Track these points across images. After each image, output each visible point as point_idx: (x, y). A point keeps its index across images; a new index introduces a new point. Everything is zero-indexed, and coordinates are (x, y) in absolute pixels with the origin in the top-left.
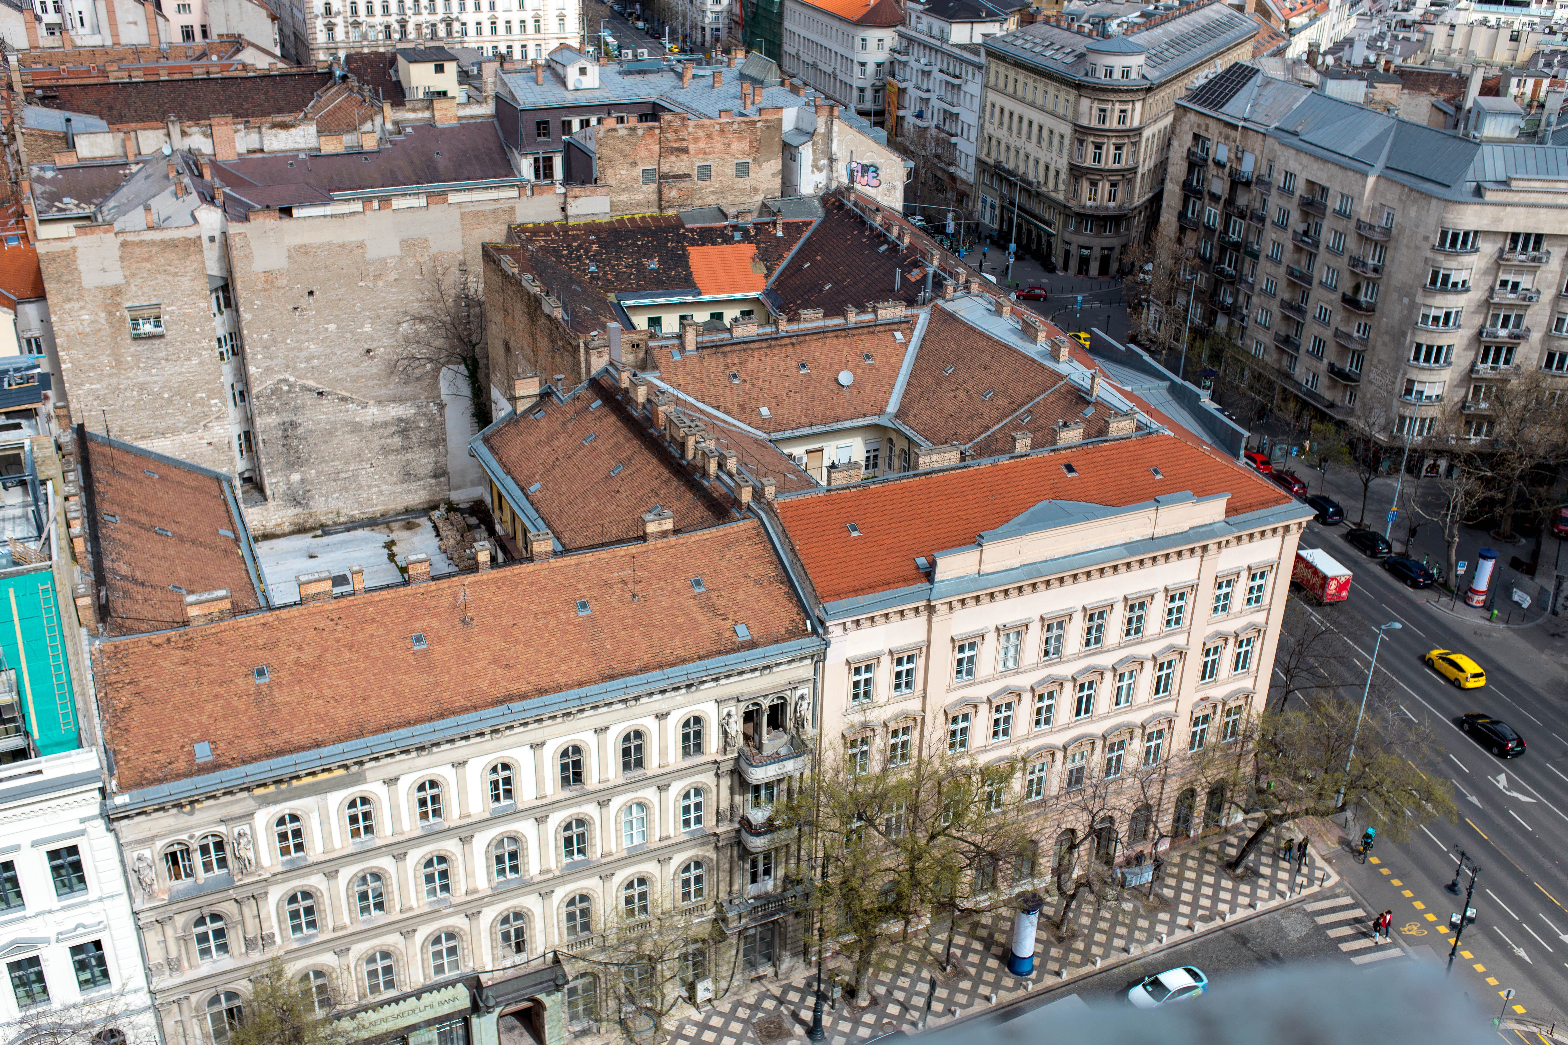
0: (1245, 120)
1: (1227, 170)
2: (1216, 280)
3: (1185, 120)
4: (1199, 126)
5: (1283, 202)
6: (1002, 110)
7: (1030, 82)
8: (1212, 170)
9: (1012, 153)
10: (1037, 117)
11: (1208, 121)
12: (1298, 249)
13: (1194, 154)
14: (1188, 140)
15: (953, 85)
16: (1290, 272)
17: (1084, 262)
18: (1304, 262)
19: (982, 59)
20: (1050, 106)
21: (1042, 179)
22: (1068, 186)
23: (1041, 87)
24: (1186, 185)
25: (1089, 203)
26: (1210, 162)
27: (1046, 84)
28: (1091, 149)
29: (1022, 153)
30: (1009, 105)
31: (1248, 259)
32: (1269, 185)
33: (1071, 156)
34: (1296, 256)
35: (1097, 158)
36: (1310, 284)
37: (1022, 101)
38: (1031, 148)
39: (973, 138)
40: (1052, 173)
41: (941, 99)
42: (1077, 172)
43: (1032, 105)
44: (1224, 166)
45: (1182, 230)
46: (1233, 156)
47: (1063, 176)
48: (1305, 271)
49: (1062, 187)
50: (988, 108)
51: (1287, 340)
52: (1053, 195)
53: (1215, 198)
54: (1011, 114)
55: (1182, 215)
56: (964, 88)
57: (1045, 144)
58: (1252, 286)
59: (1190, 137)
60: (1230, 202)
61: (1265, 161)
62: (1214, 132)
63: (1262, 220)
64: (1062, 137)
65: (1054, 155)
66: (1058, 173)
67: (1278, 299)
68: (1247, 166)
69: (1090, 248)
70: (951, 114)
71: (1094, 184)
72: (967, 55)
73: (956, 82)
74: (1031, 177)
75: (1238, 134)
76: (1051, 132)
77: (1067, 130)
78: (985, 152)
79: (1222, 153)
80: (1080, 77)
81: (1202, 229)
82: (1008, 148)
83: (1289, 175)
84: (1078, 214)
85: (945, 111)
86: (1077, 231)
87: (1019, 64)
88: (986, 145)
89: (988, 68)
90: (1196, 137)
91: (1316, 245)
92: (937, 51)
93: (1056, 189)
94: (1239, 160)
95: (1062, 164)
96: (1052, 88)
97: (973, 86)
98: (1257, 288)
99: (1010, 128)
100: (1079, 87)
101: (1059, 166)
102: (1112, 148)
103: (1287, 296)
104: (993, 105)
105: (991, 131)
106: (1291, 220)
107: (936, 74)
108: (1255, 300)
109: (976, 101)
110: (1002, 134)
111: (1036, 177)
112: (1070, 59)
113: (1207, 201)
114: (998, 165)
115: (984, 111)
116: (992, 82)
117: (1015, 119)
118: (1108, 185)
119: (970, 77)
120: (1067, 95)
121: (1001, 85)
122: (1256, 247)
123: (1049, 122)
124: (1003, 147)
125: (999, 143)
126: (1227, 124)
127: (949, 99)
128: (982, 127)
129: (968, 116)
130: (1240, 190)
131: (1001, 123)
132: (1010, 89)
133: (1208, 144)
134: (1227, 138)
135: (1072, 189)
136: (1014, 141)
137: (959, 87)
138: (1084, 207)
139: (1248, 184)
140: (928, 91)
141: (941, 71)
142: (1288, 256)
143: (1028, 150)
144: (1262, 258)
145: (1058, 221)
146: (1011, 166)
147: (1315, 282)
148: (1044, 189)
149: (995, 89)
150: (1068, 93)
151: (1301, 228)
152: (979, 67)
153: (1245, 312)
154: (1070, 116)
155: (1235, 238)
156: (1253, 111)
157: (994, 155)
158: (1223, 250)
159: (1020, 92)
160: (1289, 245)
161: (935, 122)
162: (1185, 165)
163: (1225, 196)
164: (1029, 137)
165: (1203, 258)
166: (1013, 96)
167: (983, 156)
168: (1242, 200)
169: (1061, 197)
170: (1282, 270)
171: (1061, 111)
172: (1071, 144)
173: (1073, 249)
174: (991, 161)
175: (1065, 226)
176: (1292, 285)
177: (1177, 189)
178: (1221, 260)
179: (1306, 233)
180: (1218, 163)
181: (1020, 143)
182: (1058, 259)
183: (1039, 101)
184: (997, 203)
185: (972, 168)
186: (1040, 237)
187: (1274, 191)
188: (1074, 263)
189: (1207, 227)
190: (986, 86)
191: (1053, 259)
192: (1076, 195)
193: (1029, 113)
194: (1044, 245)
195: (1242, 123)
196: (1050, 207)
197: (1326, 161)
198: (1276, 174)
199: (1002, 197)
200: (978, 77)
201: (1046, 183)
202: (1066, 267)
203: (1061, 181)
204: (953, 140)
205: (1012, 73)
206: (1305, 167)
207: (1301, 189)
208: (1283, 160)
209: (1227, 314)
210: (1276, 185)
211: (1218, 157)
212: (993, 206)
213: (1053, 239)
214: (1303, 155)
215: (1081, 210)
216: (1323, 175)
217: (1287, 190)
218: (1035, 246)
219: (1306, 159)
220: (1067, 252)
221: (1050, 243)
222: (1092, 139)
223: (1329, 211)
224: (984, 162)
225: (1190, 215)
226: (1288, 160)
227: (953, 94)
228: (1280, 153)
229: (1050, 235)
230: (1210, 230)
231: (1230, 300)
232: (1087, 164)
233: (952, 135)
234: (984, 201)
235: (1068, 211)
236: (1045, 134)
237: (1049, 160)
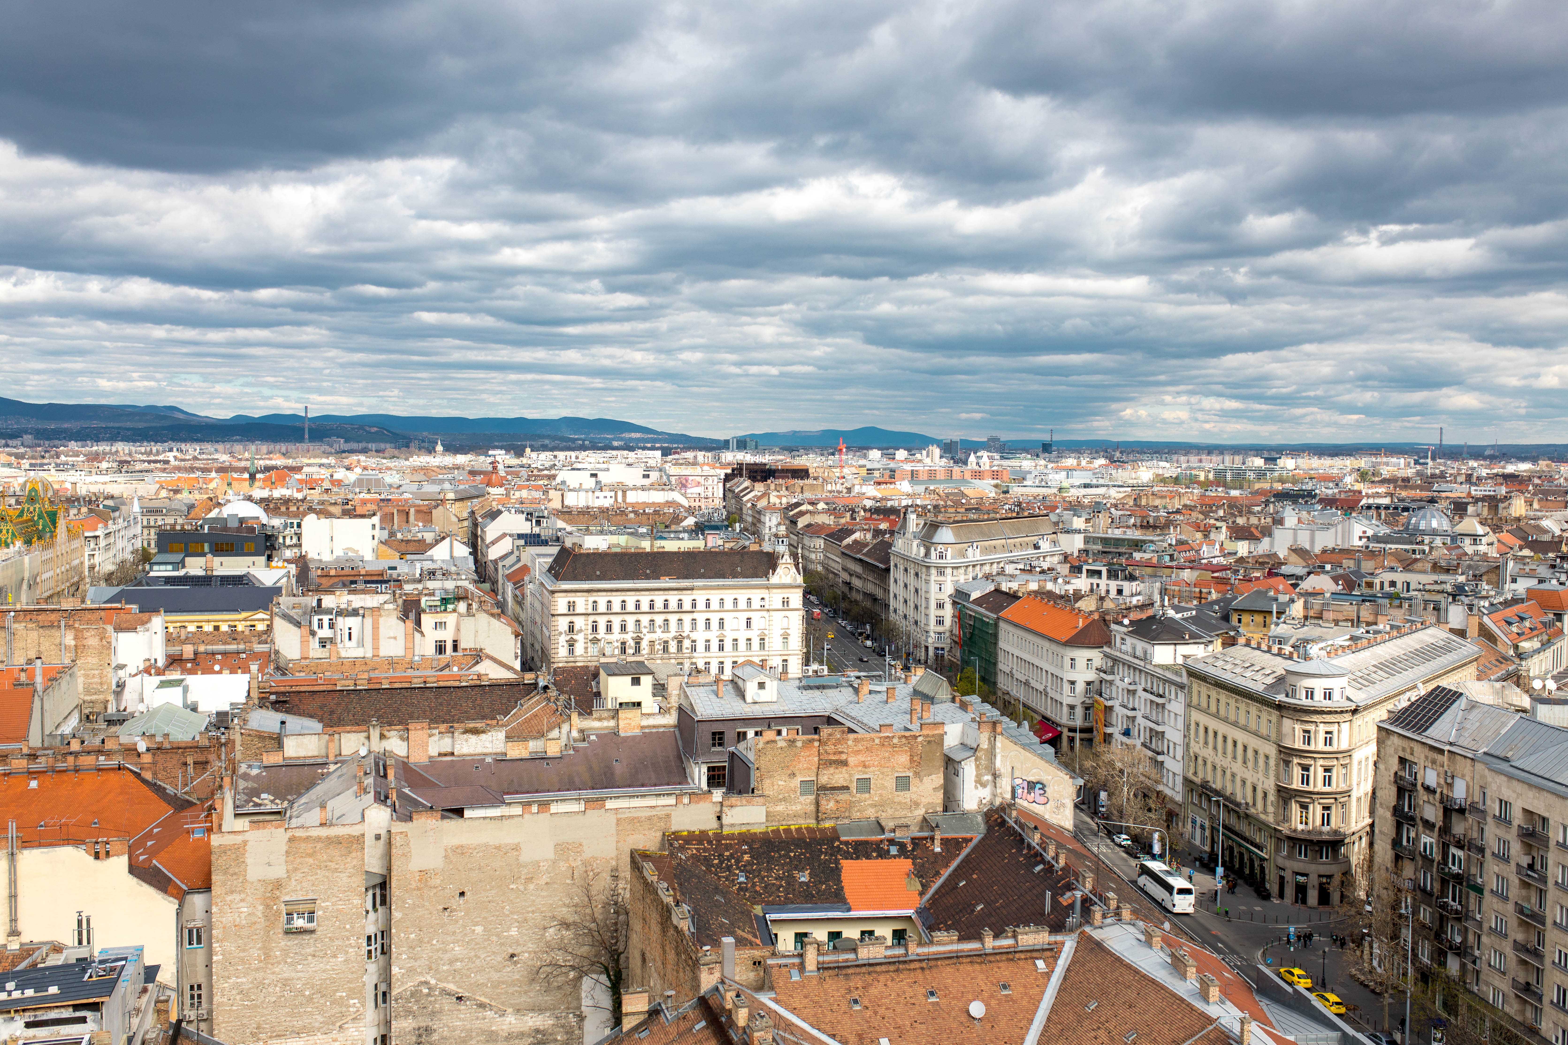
0: (1451, 744)
1: (1438, 795)
2: (1441, 915)
3: (1389, 743)
4: (1404, 750)
5: (1501, 832)
6: (1206, 729)
7: (1232, 702)
8: (1422, 795)
9: (1219, 772)
10: (1242, 737)
11: (1412, 744)
12: (1525, 885)
13: (1401, 778)
14: (1394, 764)
15: (1157, 704)
16: (1520, 910)
17: (1301, 890)
18: (1534, 899)
19: (1184, 679)
20: (1253, 726)
21: (1250, 800)
22: (1277, 808)
23: (1243, 707)
24: (1397, 810)
25: (1300, 827)
26: (1419, 787)
27: (1247, 705)
28: (1297, 772)
29: (1228, 773)
30: (1213, 724)
31: (1472, 894)
32: (1484, 812)
33: (1278, 778)
34: (1524, 892)
35: (1305, 780)
36: (1544, 924)
37: (1225, 720)
38: (1237, 767)
39: (1179, 756)
40: (1260, 795)
41: (1146, 718)
42: (1285, 795)
43: (1235, 724)
44: (1434, 792)
45: (1398, 858)
46: (1442, 781)
47: (1271, 798)
48: (1536, 909)
49: (1271, 809)
50: (1193, 727)
51: (1527, 988)
52: (1263, 817)
53: (1429, 825)
54: (1215, 733)
55: (1396, 843)
56: (1167, 706)
57: (1250, 764)
58: (1480, 924)
59: (1396, 761)
60: (1445, 830)
61: (1477, 788)
62: (1419, 756)
63: (1481, 850)
64: (1267, 757)
65: (1260, 775)
66: (1265, 794)
67: (1510, 940)
68: (1459, 792)
69: (1306, 875)
70: (1157, 733)
71: (1304, 807)
72: (1169, 675)
73: (1160, 701)
74: (1239, 798)
75: (1445, 759)
76: (1256, 752)
77: (1272, 751)
78: (1192, 771)
79: (1431, 778)
80: (1281, 697)
81: (1418, 858)
82: (1215, 768)
83: (1504, 804)
84: (1289, 838)
85: (1151, 730)
86: (1290, 856)
87: (1220, 685)
88: (1192, 764)
89: (1190, 688)
90: (1402, 761)
91: (1544, 879)
92: (1140, 671)
93: (1265, 812)
94: (1450, 786)
95: (1270, 785)
96: (1254, 708)
97: (1177, 706)
98: (1485, 926)
99: (1215, 748)
100: (1280, 707)
101: (1266, 786)
102: (1320, 771)
103: (1520, 937)
104: (1197, 724)
105: (1197, 750)
106: (1513, 852)
107: (1140, 693)
108: (1484, 939)
109: (1181, 720)
110: (1207, 753)
111: (1244, 798)
112: (1270, 680)
113: (1421, 828)
114: (1205, 785)
115: (1188, 729)
116: (1195, 701)
117: (1220, 739)
118: (1319, 809)
119: (1173, 696)
120: (1269, 716)
121: (1204, 704)
122: (1479, 881)
123: (1253, 742)
124: (1209, 766)
125: (1205, 762)
126: (1432, 748)
127: (1154, 718)
128: (1188, 745)
129: (1174, 734)
130: (1455, 818)
131: (1206, 743)
132: (1213, 709)
133: (1415, 769)
134: (1434, 762)
135: (1281, 811)
136: (1220, 761)
137: (1163, 706)
138: (1295, 831)
139: (1462, 811)
140: (1134, 709)
141: (1145, 690)
142: (1515, 891)
143: (1234, 770)
144: (1486, 893)
145: (1270, 845)
146: (1218, 786)
147: (1549, 922)
148: (1252, 811)
149: (1198, 708)
150: (1270, 714)
151: (1525, 861)
152: (1182, 687)
153: (1477, 953)
154: (1273, 736)
155: (1455, 869)
156: (1459, 736)
157: (1201, 775)
158: (1444, 882)
159: (1222, 712)
160: (1514, 880)
161: (1142, 740)
162: (1394, 789)
163: (1439, 823)
164: (1235, 757)
165: (1424, 890)
166: (1216, 716)
167: (1190, 775)
168: (1458, 829)
169: (1270, 819)
170: (1510, 907)
171: (1264, 731)
172: (1277, 765)
173: (1288, 875)
174: (1198, 780)
175: (1278, 850)
176: (1522, 924)
177: (1388, 815)
178: (1443, 893)
179: (1531, 867)
180: (1427, 789)
181: (1226, 762)
182: (1272, 886)
183: (1242, 721)
184: (1207, 824)
185: (1179, 787)
186: (1252, 861)
187: (1489, 819)
188: (1290, 891)
189: (1425, 857)
190: (1189, 705)
191: (1268, 886)
192: (1286, 819)
193: (1234, 733)
194: (1257, 871)
195: (1447, 748)
196: (1260, 830)
197: (1541, 789)
198: (1488, 802)
199: (1212, 818)
200: (1181, 696)
201: (1254, 804)
202: (1281, 895)
203: (1269, 803)
204: (1160, 758)
205: (1214, 693)
206: (1519, 795)
207: (1518, 818)
208: (1494, 787)
209: (1458, 955)
210: (1490, 813)
211: (1427, 783)
212: (1202, 827)
213: (1265, 864)
214: (1515, 783)
215: (1293, 835)
216: (1539, 804)
217: (1503, 820)
218: (1247, 871)
219: (1519, 787)
220: (1282, 878)
221: (1262, 869)
222: (1296, 761)
223: (1552, 843)
224: (1191, 782)
225: (1405, 843)
226: (1499, 787)
227: (1157, 713)
228: (1489, 779)
229: (1262, 859)
230: (1428, 860)
231: (1458, 939)
232: (1294, 786)
233: (1158, 753)
234: (1194, 822)
235: (1278, 835)
236: (1250, 754)
237: (1255, 781)
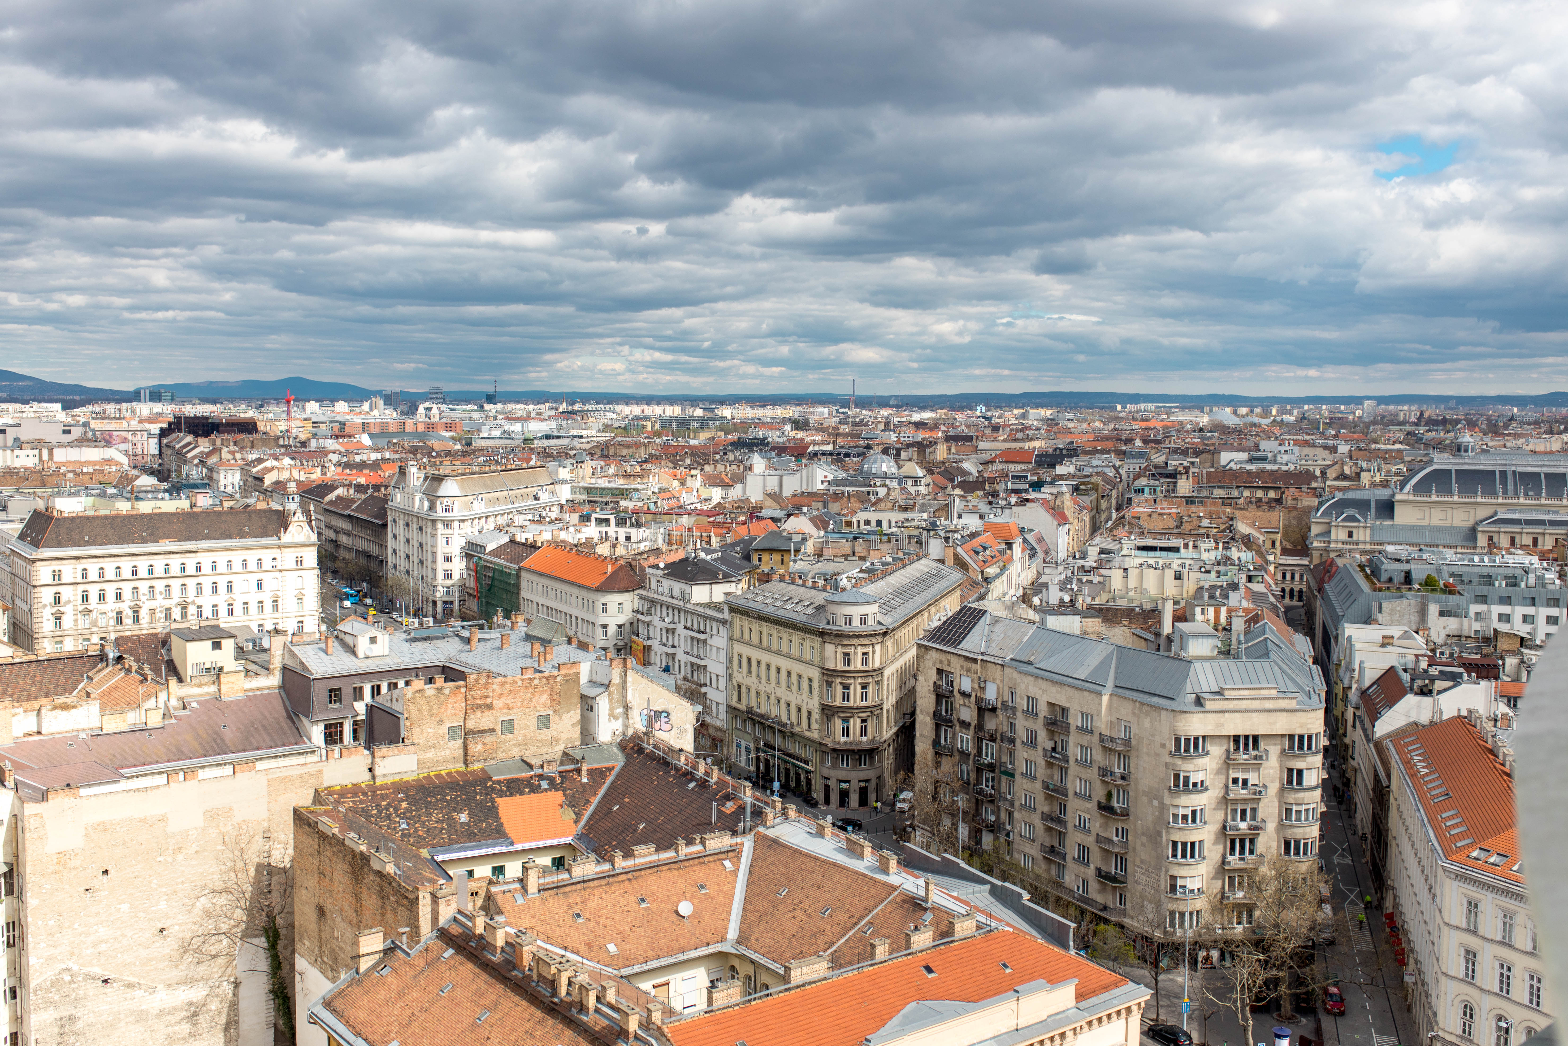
0: (982, 653)
1: (973, 699)
2: (977, 800)
3: (928, 657)
4: (941, 662)
5: (1029, 724)
6: (749, 659)
7: (775, 633)
8: (959, 700)
9: (763, 698)
10: (785, 664)
11: (949, 657)
12: (1050, 765)
13: (940, 687)
14: (933, 675)
15: (699, 640)
16: (1046, 786)
17: (844, 795)
18: (1057, 776)
19: (726, 615)
20: (796, 653)
21: (794, 720)
22: (821, 724)
23: (785, 636)
24: (936, 716)
25: (842, 739)
26: (956, 693)
27: (790, 634)
28: (839, 690)
29: (773, 698)
30: (756, 654)
31: (1004, 778)
32: (1013, 709)
33: (821, 697)
34: (1049, 771)
35: (846, 697)
36: (1066, 796)
37: (769, 650)
38: (781, 692)
39: (722, 686)
40: (804, 715)
41: (688, 654)
42: (828, 711)
43: (778, 653)
44: (969, 696)
45: (938, 756)
46: (976, 686)
47: (816, 716)
48: (1058, 784)
49: (815, 726)
50: (735, 659)
51: (1052, 850)
52: (808, 734)
53: (965, 725)
54: (759, 663)
55: (936, 743)
56: (709, 641)
57: (794, 688)
58: (1011, 803)
59: (935, 672)
60: (980, 727)
61: (1006, 690)
62: (955, 666)
63: (1012, 741)
64: (811, 680)
65: (805, 696)
66: (810, 713)
67: (1038, 812)
68: (991, 694)
69: (848, 782)
70: (699, 666)
71: (845, 721)
72: (710, 613)
73: (702, 637)
74: (784, 719)
75: (978, 667)
76: (800, 676)
77: (815, 674)
78: (735, 698)
79: (966, 684)
80: (823, 625)
81: (956, 754)
82: (758, 693)
83: (1031, 699)
84: (833, 751)
85: (692, 664)
86: (834, 766)
87: (762, 618)
88: (736, 693)
89: (732, 623)
90: (940, 672)
91: (1065, 759)
92: (680, 610)
93: (810, 728)
94: (983, 689)
95: (814, 704)
96: (796, 637)
97: (719, 640)
98: (1017, 804)
99: (759, 676)
100: (822, 634)
101: (810, 706)
102: (859, 687)
103: (1046, 809)
104: (740, 656)
105: (740, 679)
106: (1039, 739)
107: (681, 631)
108: (1015, 815)
109: (723, 654)
110: (751, 681)
111: (789, 719)
112: (810, 611)
113: (958, 728)
114: (750, 710)
115: (731, 661)
116: (737, 635)
117: (763, 667)
118: (858, 722)
119: (715, 631)
121: (746, 637)
122: (1010, 766)
123: (797, 668)
124: (753, 693)
125: (749, 690)
126: (967, 658)
127: (695, 653)
128: (731, 676)
129: (716, 666)
130: (987, 715)
131: (749, 672)
132: (756, 640)
133: (951, 678)
134: (968, 670)
135: (825, 727)
136: (764, 687)
137: (705, 641)
138: (839, 743)
139: (994, 710)
140: (673, 647)
141: (685, 628)
142: (1041, 772)
143: (779, 694)
144: (1018, 776)
145: (815, 759)
146: (763, 710)
147: (1070, 793)
148: (797, 729)
149: (740, 641)
150: (812, 641)
151: (1049, 745)
152: (724, 622)
153: (1008, 827)
154: (816, 661)
155: (989, 760)
156: (988, 645)
157: (744, 701)
158: (979, 772)
159: (765, 642)
160: (1041, 762)
161: (684, 674)
162: (933, 697)
163: (974, 722)
164: (779, 682)
165: (961, 781)
166: (759, 646)
167: (734, 703)
168: (991, 724)
169: (815, 735)
170: (1038, 785)
171: (807, 656)
172: (821, 686)
173: (832, 783)
174: (743, 707)
175: (823, 762)
176: (1049, 798)
177: (928, 720)
178: (978, 782)
179: (1054, 749)
180: (964, 694)
181: (770, 688)
182: (818, 794)
183: (785, 649)
184: (752, 746)
185: (723, 715)
186: (798, 775)
187: (1019, 714)
188: (834, 798)
189: (962, 753)
190: (731, 639)
191: (814, 795)
192: (830, 733)
193: (776, 661)
194: (803, 782)
195: (980, 657)
196: (805, 746)
197: (1062, 684)
198: (1018, 700)
199: (757, 740)
200: (723, 631)
201: (799, 723)
202: (827, 802)
203: (813, 721)
204: (703, 690)
205: (756, 626)
206: (1044, 691)
207: (1043, 710)
208: (1023, 687)
209: (992, 831)
210: (1020, 709)
211: (963, 688)
212: (747, 750)
213: (811, 776)
214: (1040, 681)
215: (837, 747)
216: (1060, 697)
217: (1031, 713)
218: (793, 784)
219: (1044, 685)
220: (827, 787)
221: (809, 781)
222: (839, 680)
223: (1072, 729)
224: (735, 709)
225: (943, 742)
226: (1027, 686)
227: (699, 648)
228: (1019, 680)
229: (808, 772)
230: (964, 755)
231: (993, 818)
232: (837, 704)
233: (701, 686)
234: (738, 745)
235: (823, 748)
236: (794, 678)
237: (800, 703)
